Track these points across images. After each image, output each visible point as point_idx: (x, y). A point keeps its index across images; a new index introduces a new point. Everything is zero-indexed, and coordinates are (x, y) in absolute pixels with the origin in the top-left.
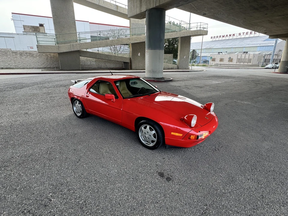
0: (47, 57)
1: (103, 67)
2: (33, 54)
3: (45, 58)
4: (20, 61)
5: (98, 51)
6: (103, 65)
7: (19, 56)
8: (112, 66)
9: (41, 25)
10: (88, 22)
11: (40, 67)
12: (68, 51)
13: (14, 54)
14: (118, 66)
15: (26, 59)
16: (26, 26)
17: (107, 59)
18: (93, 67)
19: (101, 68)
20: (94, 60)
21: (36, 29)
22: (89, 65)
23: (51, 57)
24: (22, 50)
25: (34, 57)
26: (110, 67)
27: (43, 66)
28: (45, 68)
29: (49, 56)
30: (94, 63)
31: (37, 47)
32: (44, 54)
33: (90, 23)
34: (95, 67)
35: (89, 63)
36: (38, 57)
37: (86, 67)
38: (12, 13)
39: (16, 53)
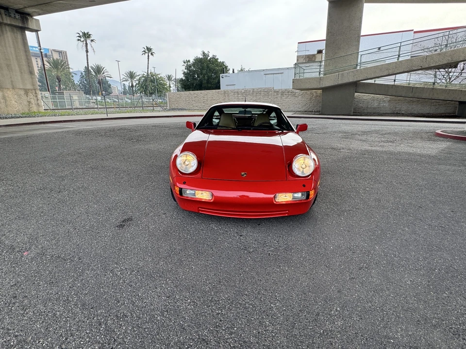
0: (312, 95)
1: (403, 112)
2: (296, 93)
3: (308, 98)
4: (280, 102)
5: (395, 81)
6: (404, 108)
7: (280, 96)
8: (427, 110)
9: (320, 52)
10: (413, 30)
11: (300, 110)
12: (332, 85)
13: (275, 94)
14: (442, 110)
15: (286, 100)
16: (301, 56)
17: (411, 95)
18: (382, 112)
19: (399, 113)
20: (389, 98)
21: (311, 58)
22: (374, 108)
23: (317, 96)
24: (284, 87)
25: (296, 97)
26: (421, 112)
27: (304, 108)
28: (306, 111)
29: (315, 94)
30: (386, 105)
31: (293, 82)
32: (309, 92)
33: (415, 32)
34: (387, 112)
35: (376, 105)
36: (300, 97)
37: (369, 111)
38: (299, 43)
39: (277, 92)
